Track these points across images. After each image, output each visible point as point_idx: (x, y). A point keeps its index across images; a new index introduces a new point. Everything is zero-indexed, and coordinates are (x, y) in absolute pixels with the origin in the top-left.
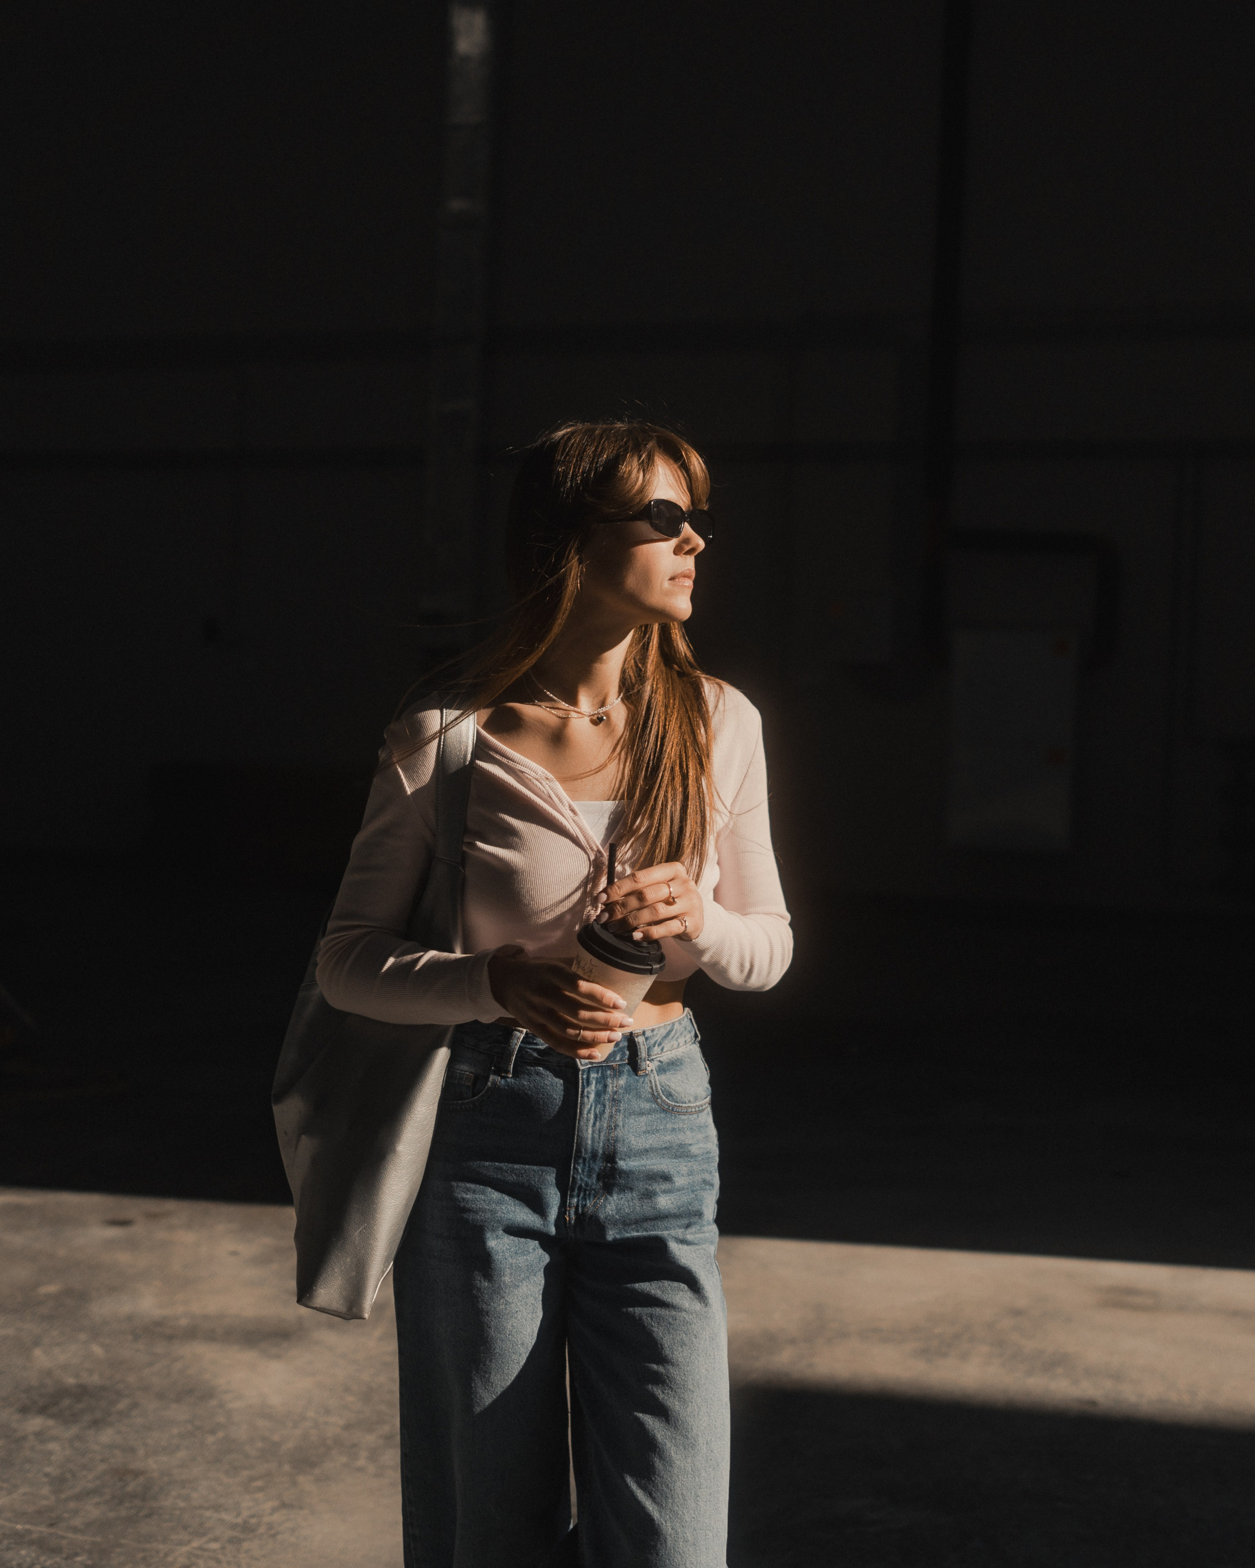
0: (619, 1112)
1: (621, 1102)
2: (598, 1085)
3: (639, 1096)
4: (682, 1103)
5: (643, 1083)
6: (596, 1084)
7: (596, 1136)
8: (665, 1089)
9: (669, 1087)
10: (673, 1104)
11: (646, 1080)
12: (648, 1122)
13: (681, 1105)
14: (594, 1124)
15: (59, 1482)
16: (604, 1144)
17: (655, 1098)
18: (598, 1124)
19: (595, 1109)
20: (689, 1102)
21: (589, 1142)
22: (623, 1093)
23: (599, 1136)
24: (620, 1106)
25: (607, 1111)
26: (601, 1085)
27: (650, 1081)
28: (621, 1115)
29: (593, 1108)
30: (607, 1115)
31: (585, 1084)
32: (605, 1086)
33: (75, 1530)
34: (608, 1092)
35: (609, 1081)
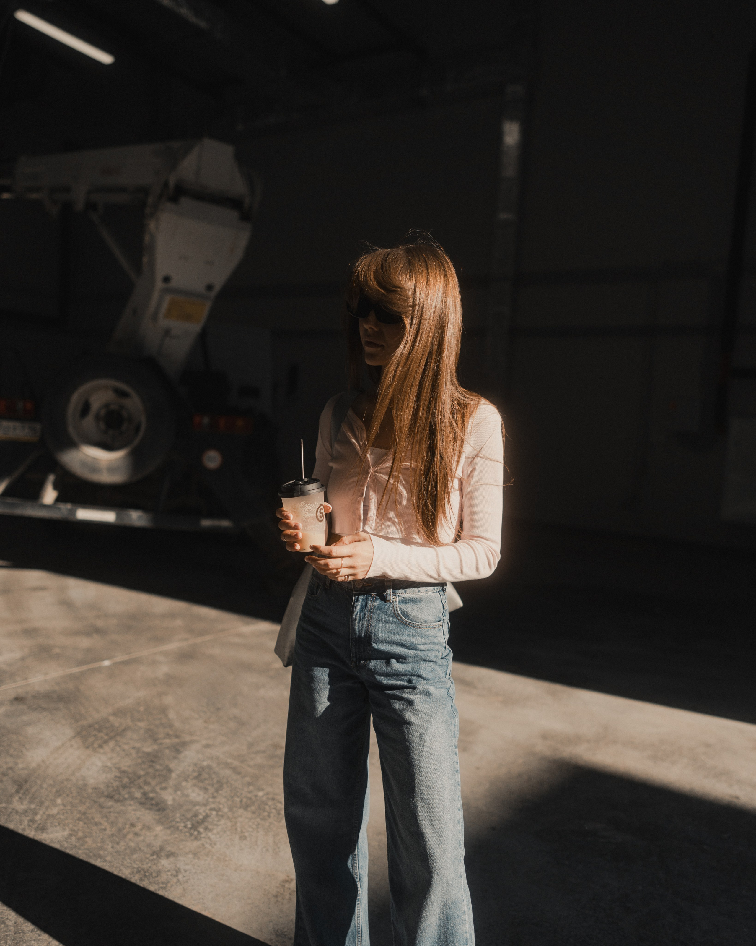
0: (373, 619)
1: (374, 614)
2: (363, 603)
3: (386, 613)
4: (417, 622)
5: (389, 607)
6: (362, 602)
7: (361, 628)
8: (404, 613)
9: (407, 612)
10: (409, 621)
11: (391, 606)
12: (391, 627)
13: (415, 623)
14: (359, 622)
15: (251, 745)
16: (365, 633)
17: (396, 615)
18: (361, 622)
19: (360, 614)
20: (421, 622)
21: (357, 631)
22: (376, 609)
23: (362, 629)
24: (373, 616)
25: (366, 617)
26: (365, 603)
27: (394, 607)
28: (374, 621)
29: (358, 613)
30: (366, 619)
31: (356, 601)
32: (366, 604)
33: (250, 766)
34: (367, 607)
35: (369, 601)
